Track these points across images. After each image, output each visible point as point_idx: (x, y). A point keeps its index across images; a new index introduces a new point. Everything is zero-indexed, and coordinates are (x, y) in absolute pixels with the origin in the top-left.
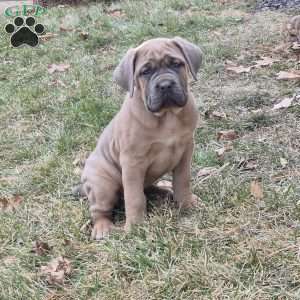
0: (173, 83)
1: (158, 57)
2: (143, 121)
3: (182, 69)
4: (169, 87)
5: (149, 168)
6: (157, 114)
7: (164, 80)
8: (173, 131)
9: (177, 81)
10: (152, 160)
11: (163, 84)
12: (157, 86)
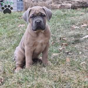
0: (41, 21)
1: (37, 12)
2: (31, 34)
3: (44, 17)
4: (39, 23)
5: (34, 51)
6: (35, 32)
7: (38, 20)
8: (42, 38)
9: (42, 21)
10: (35, 48)
11: (37, 21)
12: (36, 22)
